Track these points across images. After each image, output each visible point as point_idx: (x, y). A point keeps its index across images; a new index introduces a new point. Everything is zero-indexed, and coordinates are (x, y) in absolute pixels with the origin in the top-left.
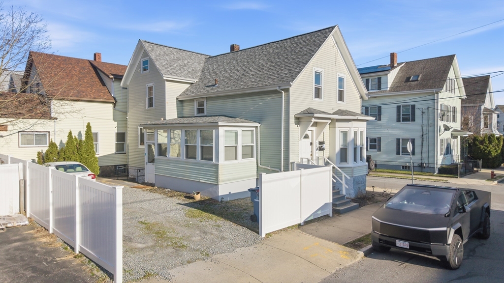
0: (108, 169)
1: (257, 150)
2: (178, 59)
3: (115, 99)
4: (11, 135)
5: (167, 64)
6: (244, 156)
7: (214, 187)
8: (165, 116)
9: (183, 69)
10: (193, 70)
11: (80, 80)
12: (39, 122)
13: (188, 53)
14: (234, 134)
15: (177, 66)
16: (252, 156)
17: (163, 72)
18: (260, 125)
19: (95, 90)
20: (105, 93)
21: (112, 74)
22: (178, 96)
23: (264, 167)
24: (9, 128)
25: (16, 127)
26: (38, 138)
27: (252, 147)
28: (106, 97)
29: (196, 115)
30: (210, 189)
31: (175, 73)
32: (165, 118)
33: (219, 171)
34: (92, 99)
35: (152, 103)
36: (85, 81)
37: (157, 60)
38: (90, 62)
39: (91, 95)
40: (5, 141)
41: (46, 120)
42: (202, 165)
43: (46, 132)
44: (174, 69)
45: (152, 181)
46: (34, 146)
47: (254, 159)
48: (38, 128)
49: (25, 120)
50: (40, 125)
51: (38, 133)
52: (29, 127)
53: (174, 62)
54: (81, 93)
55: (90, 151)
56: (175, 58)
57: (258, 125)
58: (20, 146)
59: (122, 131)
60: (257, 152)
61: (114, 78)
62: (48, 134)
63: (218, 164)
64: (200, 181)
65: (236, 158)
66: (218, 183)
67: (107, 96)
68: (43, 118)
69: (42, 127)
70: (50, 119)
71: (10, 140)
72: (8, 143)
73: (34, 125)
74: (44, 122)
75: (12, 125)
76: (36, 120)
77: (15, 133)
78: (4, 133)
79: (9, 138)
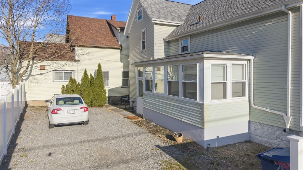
0: (116, 98)
1: (249, 87)
2: (167, 7)
3: (121, 45)
4: (48, 72)
5: (156, 11)
6: (234, 94)
7: (199, 130)
8: (154, 55)
9: (170, 14)
10: (179, 15)
11: (97, 33)
12: (67, 63)
13: (176, 3)
14: (222, 68)
15: (165, 12)
16: (243, 95)
17: (151, 16)
18: (253, 57)
19: (107, 39)
20: (114, 41)
21: (119, 27)
22: (165, 37)
23: (259, 108)
24: (47, 67)
25: (51, 67)
26: (67, 75)
27: (243, 84)
28: (114, 44)
29: (180, 53)
30: (194, 131)
31: (162, 17)
32: (154, 57)
33: (205, 113)
34: (104, 46)
35: (145, 46)
36: (101, 33)
37: (148, 7)
38: (107, 21)
39: (104, 43)
40: (44, 78)
41: (72, 62)
42: (185, 103)
43: (72, 71)
44: (162, 15)
45: (142, 113)
46: (64, 81)
47: (246, 98)
48: (67, 68)
49: (57, 62)
50: (68, 66)
51: (67, 71)
52: (60, 67)
53: (163, 9)
54: (97, 41)
55: (100, 85)
56: (164, 6)
57: (252, 58)
58: (54, 81)
59: (126, 70)
60: (249, 90)
61: (120, 29)
62: (73, 72)
63: (203, 104)
64: (183, 120)
65: (225, 96)
66: (203, 126)
67: (116, 43)
68: (70, 60)
69: (70, 67)
70: (75, 61)
71: (47, 76)
72: (46, 78)
73: (63, 65)
74: (71, 63)
75: (49, 65)
76: (65, 62)
77: (51, 71)
78: (43, 71)
79: (47, 75)
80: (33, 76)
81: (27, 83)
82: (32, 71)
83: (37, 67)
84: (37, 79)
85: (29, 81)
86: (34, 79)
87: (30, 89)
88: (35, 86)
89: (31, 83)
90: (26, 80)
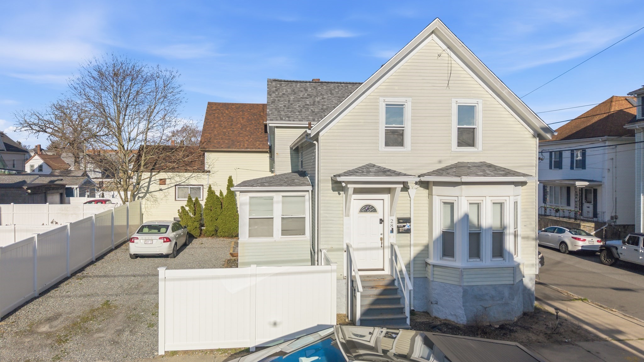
3: (270, 147)
4: (169, 188)
11: (242, 129)
12: (193, 175)
16: (304, 234)
19: (253, 138)
20: (262, 141)
24: (168, 181)
25: (173, 181)
26: (193, 191)
27: (304, 219)
28: (262, 146)
31: (288, 117)
40: (163, 195)
41: (200, 173)
43: (200, 185)
48: (193, 182)
49: (180, 174)
50: (194, 179)
51: (193, 187)
52: (184, 181)
54: (236, 143)
58: (177, 199)
62: (201, 187)
68: (197, 171)
69: (196, 180)
70: (203, 172)
71: (168, 193)
72: (166, 196)
73: (189, 178)
74: (198, 175)
75: (169, 179)
76: (191, 174)
77: (172, 187)
78: (163, 187)
79: (167, 191)
80: (151, 192)
81: (144, 201)
82: (150, 186)
83: (156, 181)
84: (155, 196)
85: (146, 199)
86: (152, 196)
87: (146, 209)
88: (153, 205)
89: (148, 202)
90: (142, 198)
